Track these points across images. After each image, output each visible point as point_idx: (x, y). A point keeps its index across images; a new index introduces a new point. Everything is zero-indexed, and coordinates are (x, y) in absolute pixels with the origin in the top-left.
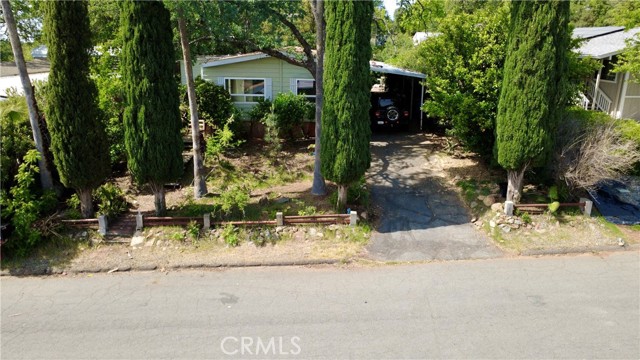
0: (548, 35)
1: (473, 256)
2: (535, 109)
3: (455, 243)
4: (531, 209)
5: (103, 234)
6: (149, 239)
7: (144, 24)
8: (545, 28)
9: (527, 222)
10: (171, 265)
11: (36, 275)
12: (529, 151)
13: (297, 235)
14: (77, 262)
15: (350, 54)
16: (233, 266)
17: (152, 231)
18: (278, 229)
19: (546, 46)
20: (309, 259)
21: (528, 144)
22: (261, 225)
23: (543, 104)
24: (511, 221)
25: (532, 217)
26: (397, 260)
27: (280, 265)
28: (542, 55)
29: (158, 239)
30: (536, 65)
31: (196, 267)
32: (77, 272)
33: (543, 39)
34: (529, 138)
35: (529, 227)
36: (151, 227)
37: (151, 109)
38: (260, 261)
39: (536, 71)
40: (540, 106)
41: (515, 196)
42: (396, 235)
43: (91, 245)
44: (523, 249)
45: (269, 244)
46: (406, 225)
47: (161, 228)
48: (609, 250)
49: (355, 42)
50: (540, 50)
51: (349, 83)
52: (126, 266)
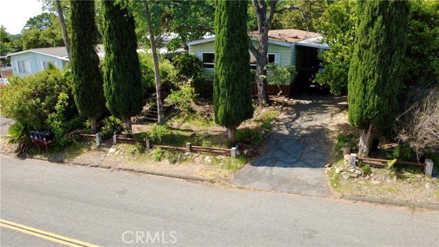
0: (379, 14)
1: (303, 193)
2: (370, 78)
3: (299, 181)
4: (376, 163)
5: (98, 144)
6: (117, 150)
7: (112, 20)
8: (376, 9)
9: (367, 173)
10: (118, 167)
11: (57, 162)
12: (367, 113)
13: (197, 159)
14: (78, 159)
15: (224, 35)
16: (147, 173)
17: (121, 145)
18: (187, 153)
19: (377, 24)
20: (191, 176)
21: (365, 107)
22: (178, 150)
23: (376, 75)
24: (352, 170)
25: (373, 170)
26: (245, 186)
27: (173, 177)
28: (373, 31)
29: (121, 151)
30: (369, 41)
31: (129, 170)
32: (74, 164)
33: (374, 18)
34: (366, 102)
35: (367, 177)
36: (120, 143)
37: (116, 72)
38: (163, 173)
39: (370, 46)
40: (374, 76)
41: (364, 151)
42: (261, 169)
43: (89, 150)
44: (347, 194)
45: (177, 163)
46: (273, 162)
47: (125, 144)
48: (428, 208)
49: (227, 27)
50: (373, 28)
51: (224, 56)
52: (96, 164)
